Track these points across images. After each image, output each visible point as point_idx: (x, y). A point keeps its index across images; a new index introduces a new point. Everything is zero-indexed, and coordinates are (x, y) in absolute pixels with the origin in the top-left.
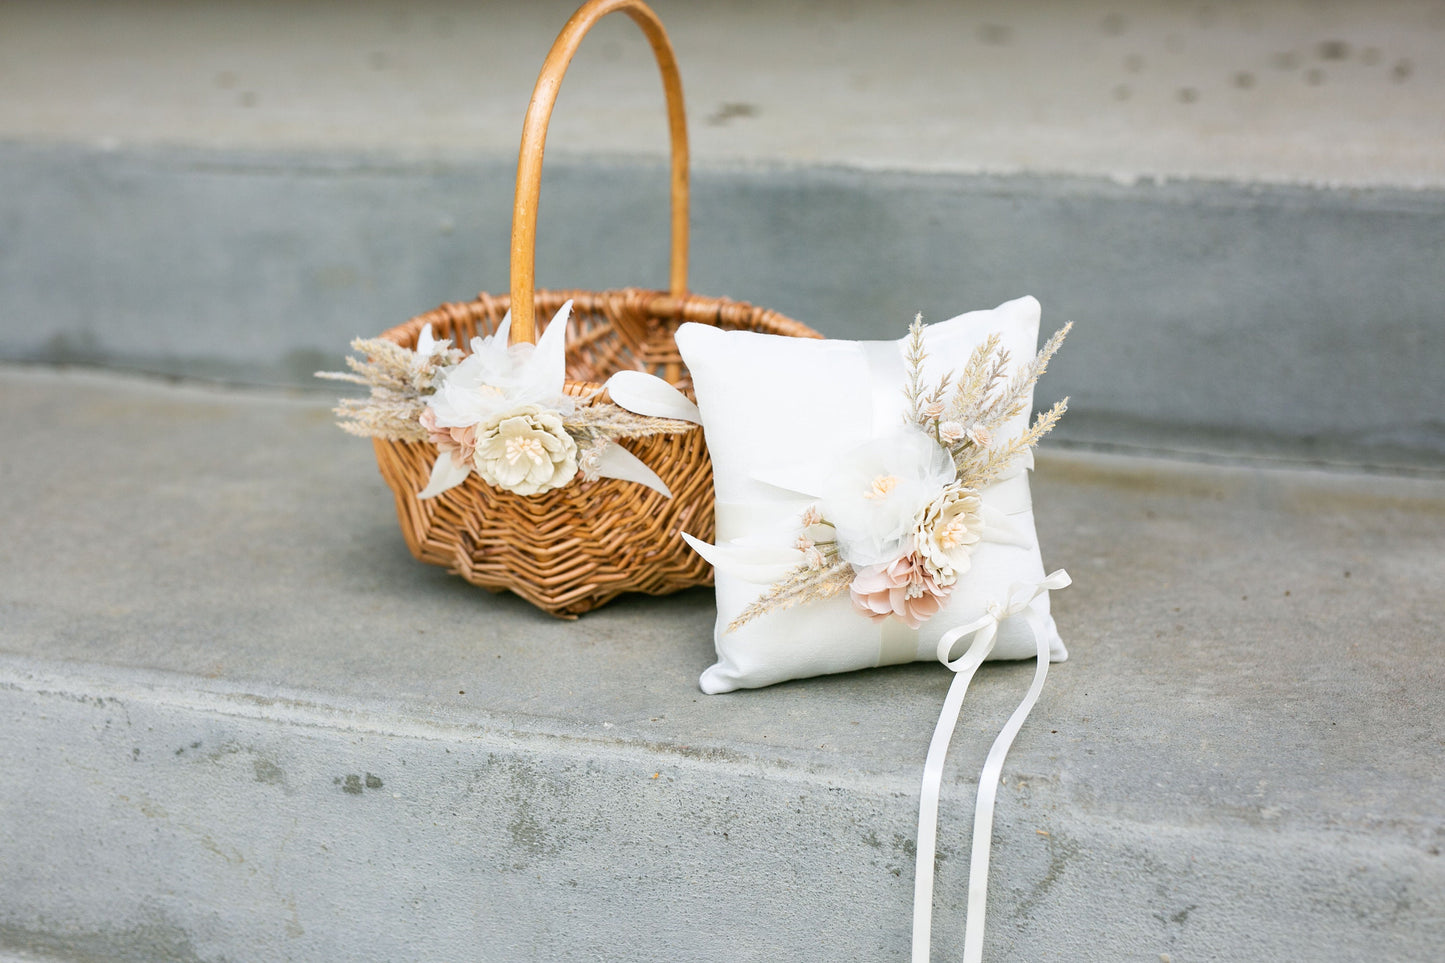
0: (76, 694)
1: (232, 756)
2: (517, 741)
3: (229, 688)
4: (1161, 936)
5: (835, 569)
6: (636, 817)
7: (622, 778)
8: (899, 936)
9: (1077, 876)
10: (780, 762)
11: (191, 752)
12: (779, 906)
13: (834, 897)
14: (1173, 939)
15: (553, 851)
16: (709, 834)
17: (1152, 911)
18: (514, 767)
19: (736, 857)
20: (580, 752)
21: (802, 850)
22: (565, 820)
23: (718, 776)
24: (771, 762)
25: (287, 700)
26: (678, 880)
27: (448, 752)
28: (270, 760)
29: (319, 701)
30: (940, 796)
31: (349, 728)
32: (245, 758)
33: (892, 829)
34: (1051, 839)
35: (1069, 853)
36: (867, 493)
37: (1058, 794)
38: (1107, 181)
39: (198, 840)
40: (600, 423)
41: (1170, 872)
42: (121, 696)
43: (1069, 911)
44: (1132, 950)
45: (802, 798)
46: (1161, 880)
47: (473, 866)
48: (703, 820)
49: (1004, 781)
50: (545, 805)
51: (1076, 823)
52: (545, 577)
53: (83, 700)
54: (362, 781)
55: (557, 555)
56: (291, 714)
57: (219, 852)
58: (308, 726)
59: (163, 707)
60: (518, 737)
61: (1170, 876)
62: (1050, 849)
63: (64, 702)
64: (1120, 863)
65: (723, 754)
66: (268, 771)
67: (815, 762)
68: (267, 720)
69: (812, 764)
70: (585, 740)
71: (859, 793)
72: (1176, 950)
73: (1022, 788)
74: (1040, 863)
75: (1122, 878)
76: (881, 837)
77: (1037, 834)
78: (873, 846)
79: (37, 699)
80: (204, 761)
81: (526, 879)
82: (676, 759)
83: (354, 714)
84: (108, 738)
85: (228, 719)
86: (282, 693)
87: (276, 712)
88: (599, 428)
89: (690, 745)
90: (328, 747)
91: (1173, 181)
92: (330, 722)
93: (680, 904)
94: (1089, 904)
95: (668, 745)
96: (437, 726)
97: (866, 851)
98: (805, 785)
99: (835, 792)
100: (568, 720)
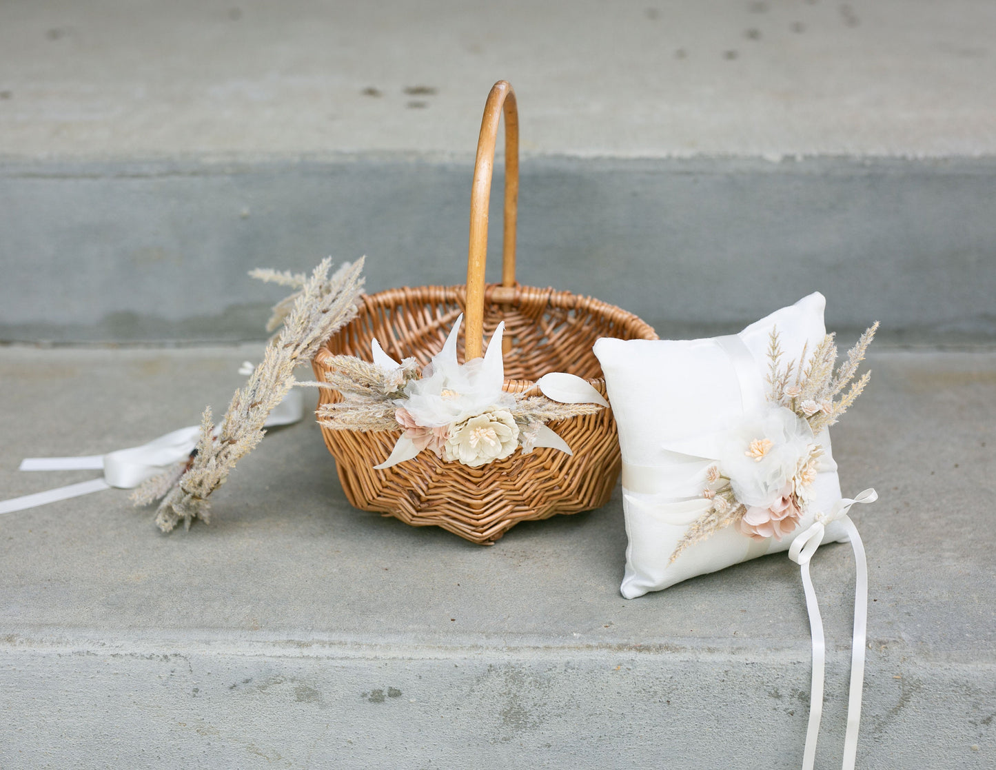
0: (145, 653)
1: (277, 685)
2: (510, 653)
3: (273, 637)
4: (973, 734)
5: (734, 509)
6: (600, 696)
7: (592, 671)
8: (789, 754)
9: (919, 702)
10: (709, 649)
11: (243, 687)
12: (704, 744)
13: (744, 734)
14: (981, 735)
15: (534, 725)
16: (655, 703)
17: (968, 719)
18: (508, 672)
19: (673, 715)
20: (559, 657)
21: (724, 705)
22: (545, 704)
23: (664, 663)
24: (703, 649)
25: (323, 641)
26: (630, 735)
27: (456, 666)
28: (309, 686)
29: (349, 640)
30: (826, 660)
31: (376, 657)
32: (288, 686)
33: (791, 685)
34: (902, 680)
35: (914, 688)
36: (748, 453)
37: (906, 650)
38: (761, 159)
39: (243, 747)
40: (535, 412)
41: (983, 693)
42: (183, 652)
43: (911, 725)
44: (953, 745)
45: (726, 671)
46: (976, 699)
47: (470, 742)
48: (651, 693)
49: (870, 646)
50: (530, 696)
51: (919, 669)
52: (478, 520)
53: (151, 658)
54: (385, 693)
55: (487, 504)
56: (327, 651)
57: (261, 754)
58: (342, 659)
59: (220, 657)
60: (511, 651)
61: (982, 696)
62: (901, 687)
63: (134, 660)
64: (949, 691)
65: (667, 648)
66: (307, 693)
67: (735, 646)
68: (308, 657)
69: (733, 648)
70: (563, 648)
71: (768, 664)
72: (982, 741)
73: (883, 650)
74: (894, 696)
75: (950, 700)
76: (782, 692)
77: (893, 678)
78: (775, 697)
79: (110, 660)
80: (253, 691)
81: (511, 746)
82: (632, 654)
83: (378, 647)
84: (171, 683)
85: (274, 660)
86: (316, 636)
87: (315, 651)
88: (534, 415)
89: (642, 643)
90: (357, 672)
91: (808, 158)
92: (360, 654)
93: (629, 751)
94: (926, 719)
95: (626, 645)
96: (447, 649)
97: (771, 702)
98: (728, 663)
99: (750, 666)
100: (547, 634)
